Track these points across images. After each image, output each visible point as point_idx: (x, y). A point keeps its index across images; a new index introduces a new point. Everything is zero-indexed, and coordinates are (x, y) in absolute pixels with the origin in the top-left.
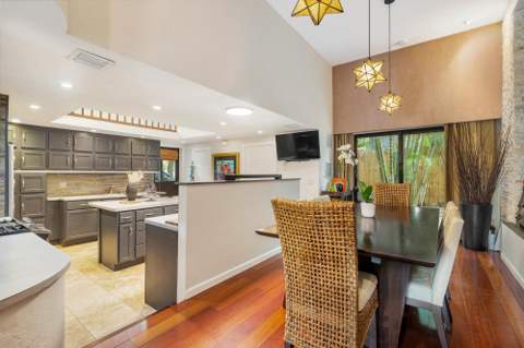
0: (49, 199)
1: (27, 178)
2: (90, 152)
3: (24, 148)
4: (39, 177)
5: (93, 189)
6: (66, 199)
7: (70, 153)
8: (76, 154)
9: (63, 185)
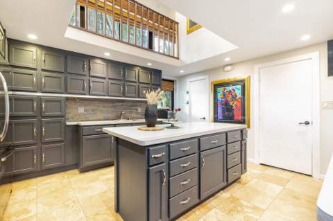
0: (68, 123)
1: (47, 101)
2: (104, 78)
3: (43, 70)
4: (58, 101)
5: (106, 115)
6: (83, 123)
7: (86, 78)
8: (92, 79)
9: (81, 110)
